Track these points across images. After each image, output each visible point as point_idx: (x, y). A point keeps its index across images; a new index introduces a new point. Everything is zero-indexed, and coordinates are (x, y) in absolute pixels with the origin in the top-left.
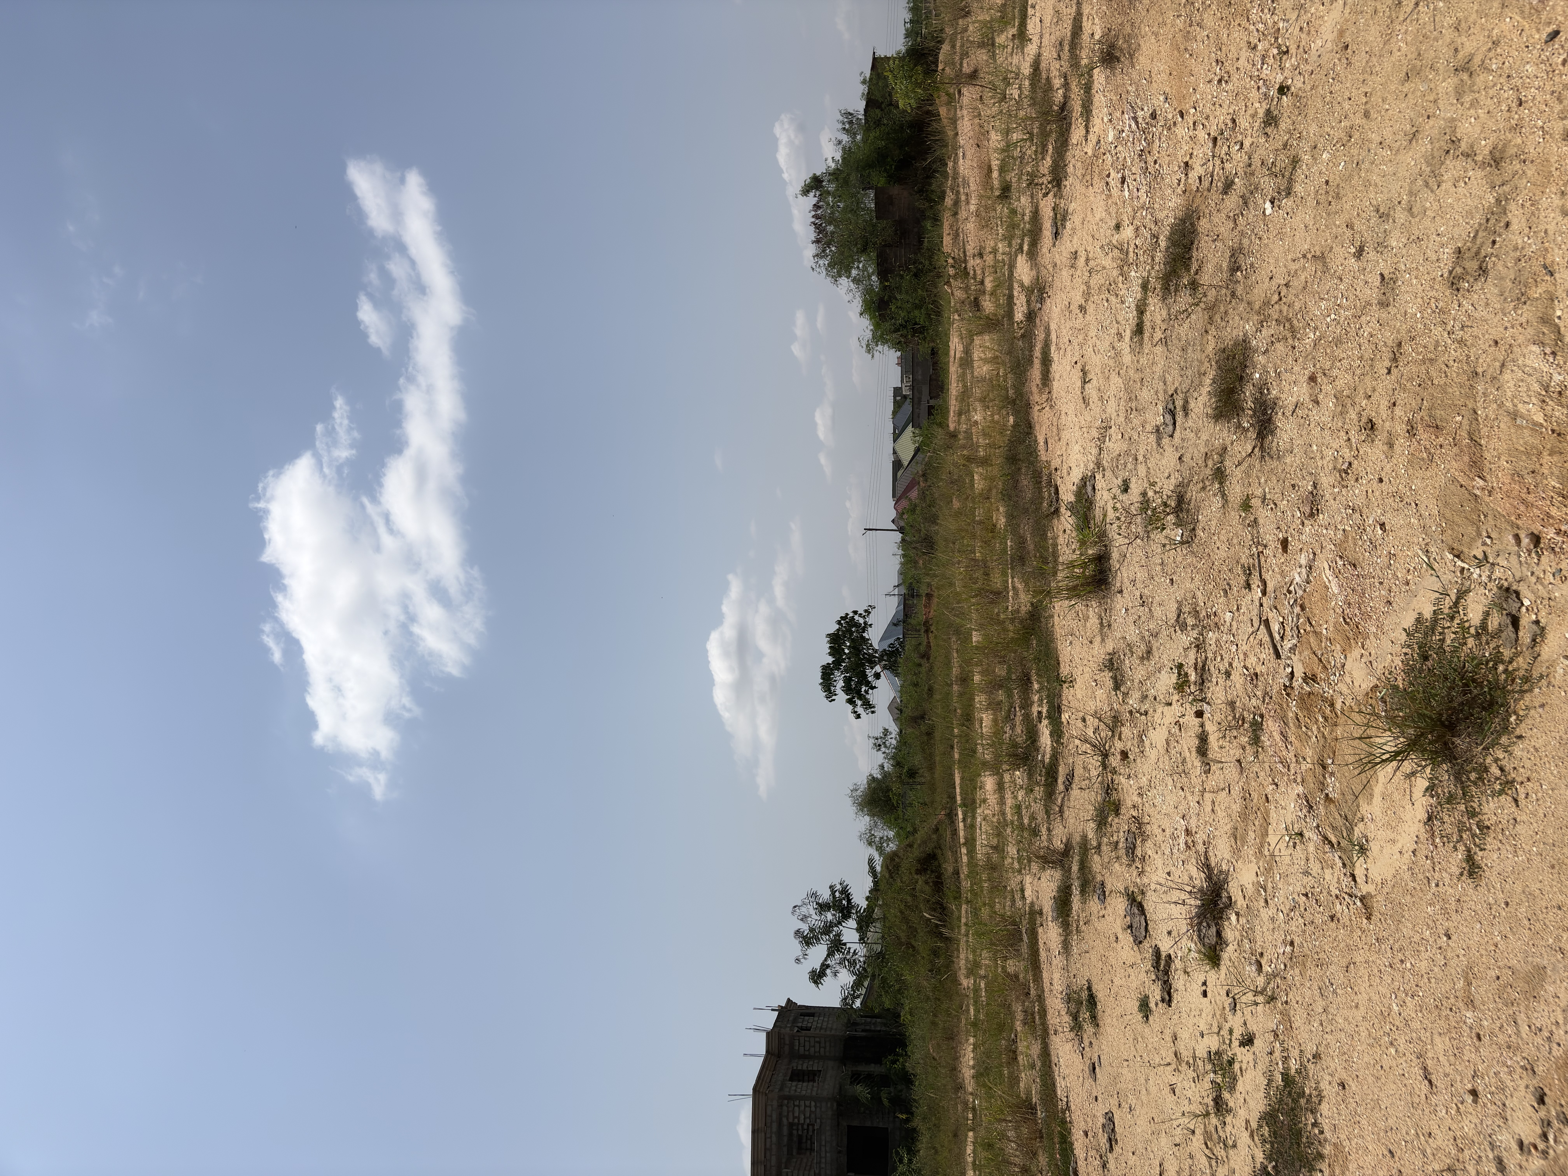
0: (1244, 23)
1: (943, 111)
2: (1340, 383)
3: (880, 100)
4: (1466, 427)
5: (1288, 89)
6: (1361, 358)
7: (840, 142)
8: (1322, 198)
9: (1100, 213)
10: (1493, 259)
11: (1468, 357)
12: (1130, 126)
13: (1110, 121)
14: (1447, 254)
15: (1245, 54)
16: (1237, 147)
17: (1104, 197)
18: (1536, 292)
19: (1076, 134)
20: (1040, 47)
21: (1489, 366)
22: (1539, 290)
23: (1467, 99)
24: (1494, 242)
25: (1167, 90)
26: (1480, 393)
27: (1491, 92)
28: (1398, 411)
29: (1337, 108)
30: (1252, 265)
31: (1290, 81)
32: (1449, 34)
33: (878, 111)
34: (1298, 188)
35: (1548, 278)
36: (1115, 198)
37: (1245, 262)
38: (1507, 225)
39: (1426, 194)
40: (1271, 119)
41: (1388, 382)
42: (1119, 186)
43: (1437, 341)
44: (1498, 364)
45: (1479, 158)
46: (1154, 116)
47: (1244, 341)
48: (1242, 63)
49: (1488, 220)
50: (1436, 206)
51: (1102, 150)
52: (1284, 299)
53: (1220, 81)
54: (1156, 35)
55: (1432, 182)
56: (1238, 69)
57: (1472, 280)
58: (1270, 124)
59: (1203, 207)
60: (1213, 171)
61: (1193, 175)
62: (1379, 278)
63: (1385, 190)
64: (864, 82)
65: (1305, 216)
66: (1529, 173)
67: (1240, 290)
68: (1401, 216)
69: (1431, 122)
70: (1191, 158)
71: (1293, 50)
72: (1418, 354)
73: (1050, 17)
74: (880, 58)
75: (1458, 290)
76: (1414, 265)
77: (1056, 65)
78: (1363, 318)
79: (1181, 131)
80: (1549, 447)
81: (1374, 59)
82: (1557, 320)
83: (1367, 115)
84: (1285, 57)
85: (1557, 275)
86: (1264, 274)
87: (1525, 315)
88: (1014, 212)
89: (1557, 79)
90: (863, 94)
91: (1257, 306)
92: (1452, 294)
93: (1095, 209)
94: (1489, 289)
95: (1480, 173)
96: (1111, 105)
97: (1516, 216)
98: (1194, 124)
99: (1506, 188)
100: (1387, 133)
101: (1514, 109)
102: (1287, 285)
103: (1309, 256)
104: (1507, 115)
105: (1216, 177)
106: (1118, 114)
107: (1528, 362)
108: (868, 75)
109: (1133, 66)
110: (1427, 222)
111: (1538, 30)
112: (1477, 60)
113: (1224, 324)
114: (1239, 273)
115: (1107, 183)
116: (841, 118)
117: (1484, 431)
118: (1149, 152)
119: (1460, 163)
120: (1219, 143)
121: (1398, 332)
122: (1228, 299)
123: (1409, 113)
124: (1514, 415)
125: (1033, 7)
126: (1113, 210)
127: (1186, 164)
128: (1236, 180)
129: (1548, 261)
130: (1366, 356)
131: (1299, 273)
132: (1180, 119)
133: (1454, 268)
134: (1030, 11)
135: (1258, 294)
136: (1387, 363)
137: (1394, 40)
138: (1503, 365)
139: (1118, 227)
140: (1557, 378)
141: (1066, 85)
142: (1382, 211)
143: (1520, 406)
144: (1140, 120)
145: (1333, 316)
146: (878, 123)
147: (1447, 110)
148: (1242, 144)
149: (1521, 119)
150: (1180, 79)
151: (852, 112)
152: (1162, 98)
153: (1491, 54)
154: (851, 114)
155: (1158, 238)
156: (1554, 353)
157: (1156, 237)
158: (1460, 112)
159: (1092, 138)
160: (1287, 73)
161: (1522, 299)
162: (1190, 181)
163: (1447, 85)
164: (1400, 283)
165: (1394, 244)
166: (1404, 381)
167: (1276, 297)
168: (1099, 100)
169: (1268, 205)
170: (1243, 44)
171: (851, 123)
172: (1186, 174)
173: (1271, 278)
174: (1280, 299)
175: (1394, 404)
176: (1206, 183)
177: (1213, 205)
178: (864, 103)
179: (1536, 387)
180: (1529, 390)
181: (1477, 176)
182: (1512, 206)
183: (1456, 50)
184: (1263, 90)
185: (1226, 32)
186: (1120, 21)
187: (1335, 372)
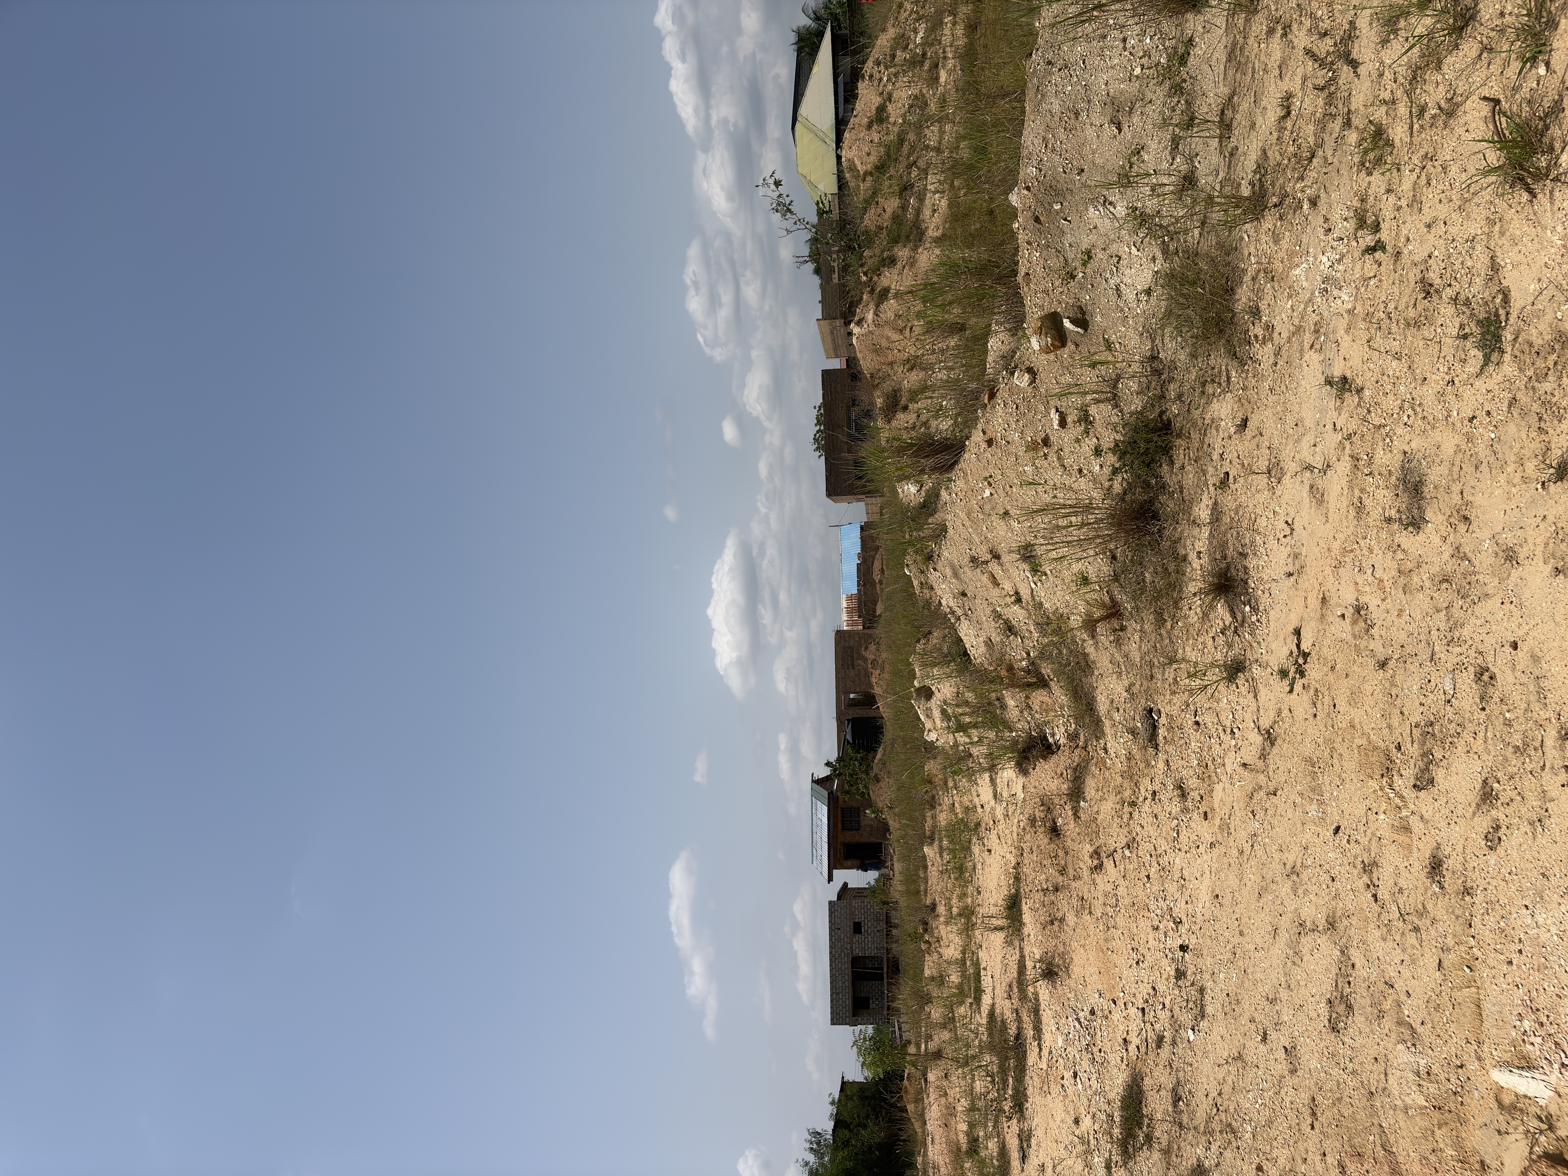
0: (1146, 914)
1: (911, 1107)
2: (1282, 1161)
3: (849, 1121)
4: (1378, 1142)
5: (1188, 948)
6: (1290, 1128)
7: (807, 1164)
8: (1227, 1009)
9: (1060, 1115)
10: (1353, 995)
11: (1362, 1082)
12: (1075, 1027)
13: (1058, 1029)
14: (1323, 1009)
15: (1152, 935)
16: (1161, 1007)
17: (1061, 1098)
18: (1387, 1005)
19: (1032, 1058)
20: (993, 998)
21: (1378, 1081)
22: (1389, 1002)
23: (1300, 892)
24: (1349, 983)
25: (1100, 987)
26: (1380, 1108)
27: (1313, 881)
28: (1329, 1159)
29: (1221, 938)
30: (1190, 1092)
31: (1187, 941)
32: (1277, 856)
33: (846, 1132)
34: (1209, 1010)
35: (1391, 991)
36: (1071, 1096)
37: (1183, 1092)
38: (1353, 966)
39: (1296, 970)
40: (1180, 974)
41: (1315, 1136)
42: (1073, 1082)
43: (1338, 1081)
44: (1383, 1076)
45: (1321, 928)
46: (1092, 1012)
47: (1199, 1166)
48: (1152, 943)
49: (1340, 969)
50: (1305, 977)
51: (1055, 1059)
52: (1221, 1108)
53: (1137, 963)
54: (1083, 946)
55: (1298, 961)
56: (1149, 949)
57: (1344, 1019)
58: (1181, 979)
59: (1144, 1069)
60: (1147, 1036)
61: (1132, 1048)
62: (1283, 1051)
63: (1269, 982)
64: (832, 1103)
65: (1219, 1028)
66: (1354, 923)
67: (1185, 1119)
68: (1284, 994)
69: (1283, 918)
70: (1128, 1034)
71: (1184, 919)
72: (1328, 1100)
73: (999, 971)
74: (849, 1082)
75: (1339, 1032)
76: (1304, 1028)
77: (1007, 1003)
78: (1283, 1092)
79: (1116, 1016)
80: (1436, 1122)
81: (1236, 894)
82: (1407, 1019)
83: (1241, 934)
84: (1180, 926)
85: (1396, 986)
86: (1200, 1094)
87: (1387, 1026)
88: (982, 1162)
89: (1348, 855)
90: (832, 1114)
91: (1202, 1129)
92: (1336, 1037)
93: (1054, 1114)
94: (1358, 1020)
95: (1324, 938)
96: (1057, 1015)
97: (1356, 956)
98: (1125, 1004)
99: (1344, 940)
100: (1259, 941)
101: (1331, 885)
102: (1220, 1094)
103: (1230, 1060)
104: (1327, 891)
105: (1150, 1041)
106: (1063, 1020)
107: (1400, 1061)
108: (837, 1097)
109: (1070, 977)
110: (1303, 991)
111: (1328, 830)
112: (1299, 864)
113: (1179, 1159)
114: (1181, 1103)
115: (1063, 1086)
116: (809, 1137)
117: (1392, 1139)
118: (1094, 1044)
119: (1310, 937)
120: (1147, 1010)
121: (1310, 1089)
122: (1178, 1134)
123: (1268, 919)
124: (1406, 1109)
125: (985, 969)
126: (1071, 1108)
127: (1125, 1040)
128: (1165, 1033)
129: (1387, 979)
130: (1293, 1124)
131: (1226, 1078)
132: (1113, 1005)
133: (1331, 1017)
134: (982, 973)
135: (1201, 1116)
136: (1309, 1121)
137: (1245, 876)
138: (1386, 1074)
139: (1077, 1121)
140: (1422, 1062)
141: (1019, 1019)
142: (1270, 998)
143: (1407, 1099)
144: (1082, 1020)
145: (1260, 1101)
146: (846, 1144)
147: (1291, 905)
148: (1164, 1005)
149: (1337, 890)
150: (1108, 972)
151: (820, 1131)
152: (1097, 996)
153: (1306, 856)
154: (819, 1134)
155: (1113, 1117)
156: (1414, 1045)
157: (1110, 1116)
158: (1299, 902)
159: (1045, 1052)
160: (1184, 937)
161: (1381, 1015)
162: (1130, 1054)
163: (1285, 889)
164: (1299, 1047)
165: (1286, 1019)
166: (1325, 1129)
167: (1215, 1110)
168: (1047, 1016)
169: (1190, 1032)
170: (1150, 930)
171: (819, 1143)
172: (1127, 1050)
173: (1207, 1095)
174: (1218, 1110)
175: (1325, 1155)
176: (1143, 1050)
177: (1152, 1064)
178: (832, 1123)
179: (1411, 1076)
180: (1408, 1082)
181: (1323, 940)
182: (1352, 951)
183: (1285, 864)
184: (1170, 955)
185: (1135, 925)
186: (1054, 944)
187: (1275, 1153)
